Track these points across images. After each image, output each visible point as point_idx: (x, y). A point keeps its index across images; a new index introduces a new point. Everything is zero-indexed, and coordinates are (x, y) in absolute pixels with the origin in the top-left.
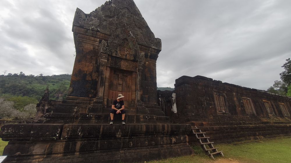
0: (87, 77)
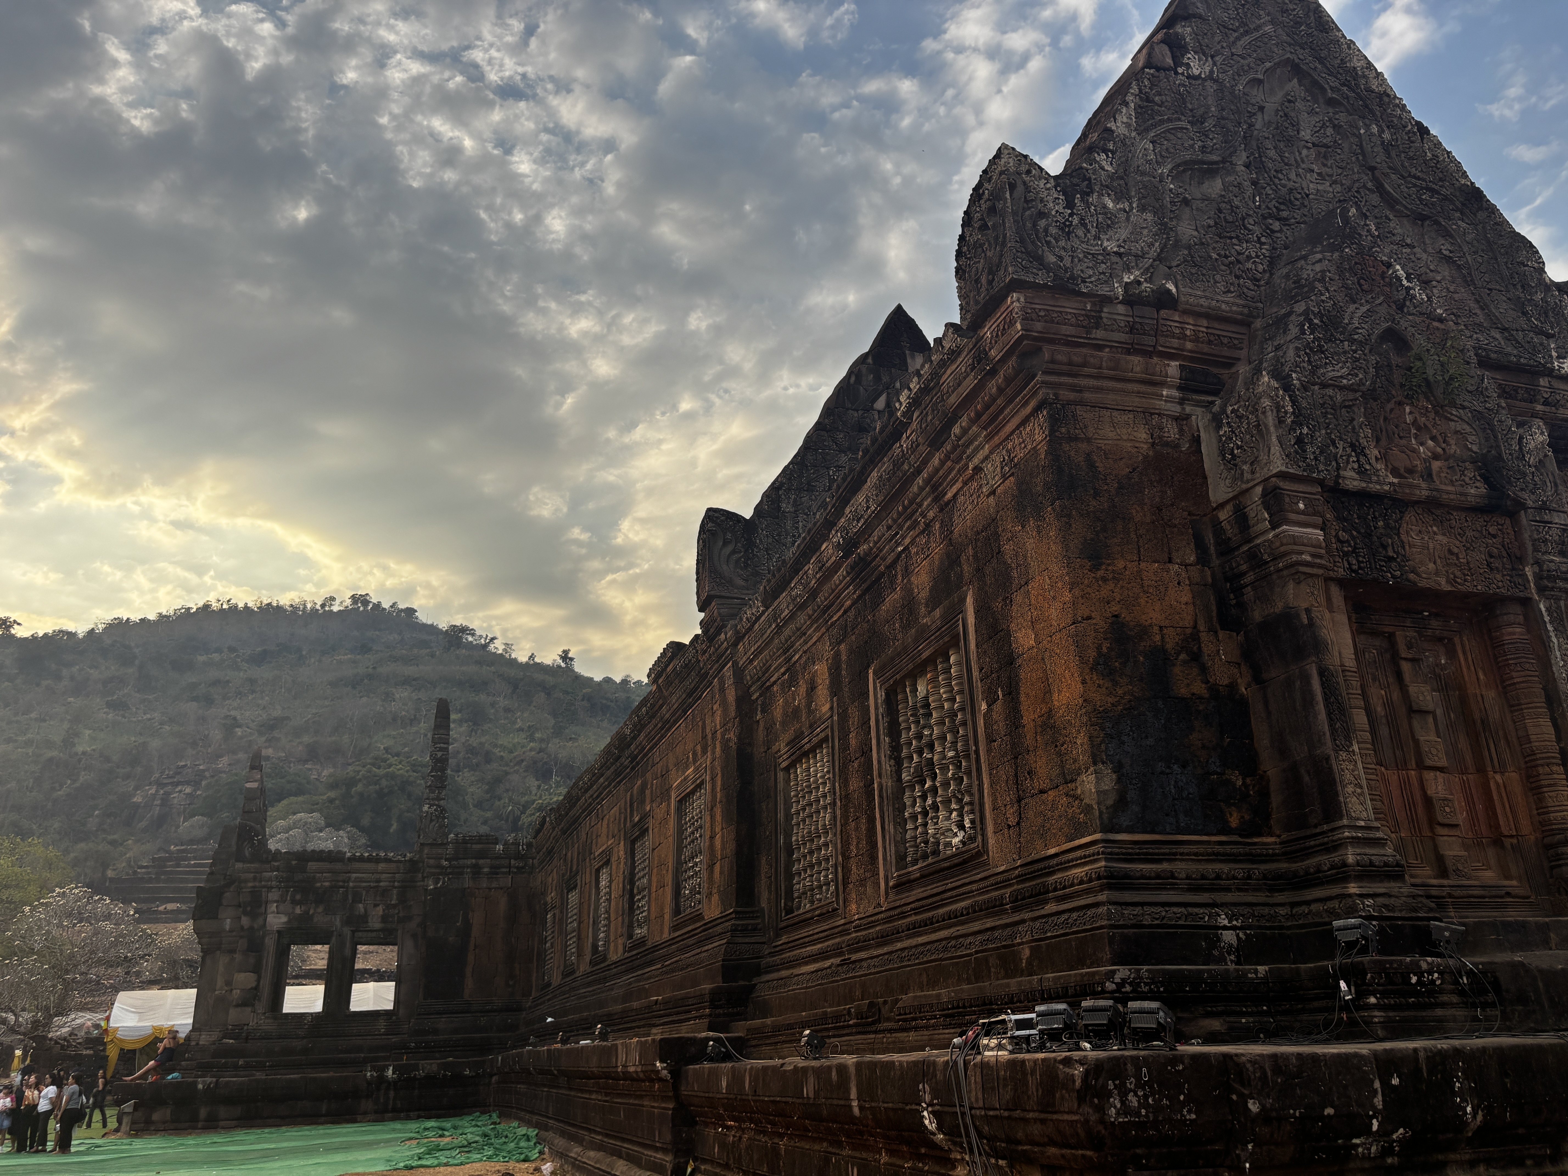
0: (1177, 670)
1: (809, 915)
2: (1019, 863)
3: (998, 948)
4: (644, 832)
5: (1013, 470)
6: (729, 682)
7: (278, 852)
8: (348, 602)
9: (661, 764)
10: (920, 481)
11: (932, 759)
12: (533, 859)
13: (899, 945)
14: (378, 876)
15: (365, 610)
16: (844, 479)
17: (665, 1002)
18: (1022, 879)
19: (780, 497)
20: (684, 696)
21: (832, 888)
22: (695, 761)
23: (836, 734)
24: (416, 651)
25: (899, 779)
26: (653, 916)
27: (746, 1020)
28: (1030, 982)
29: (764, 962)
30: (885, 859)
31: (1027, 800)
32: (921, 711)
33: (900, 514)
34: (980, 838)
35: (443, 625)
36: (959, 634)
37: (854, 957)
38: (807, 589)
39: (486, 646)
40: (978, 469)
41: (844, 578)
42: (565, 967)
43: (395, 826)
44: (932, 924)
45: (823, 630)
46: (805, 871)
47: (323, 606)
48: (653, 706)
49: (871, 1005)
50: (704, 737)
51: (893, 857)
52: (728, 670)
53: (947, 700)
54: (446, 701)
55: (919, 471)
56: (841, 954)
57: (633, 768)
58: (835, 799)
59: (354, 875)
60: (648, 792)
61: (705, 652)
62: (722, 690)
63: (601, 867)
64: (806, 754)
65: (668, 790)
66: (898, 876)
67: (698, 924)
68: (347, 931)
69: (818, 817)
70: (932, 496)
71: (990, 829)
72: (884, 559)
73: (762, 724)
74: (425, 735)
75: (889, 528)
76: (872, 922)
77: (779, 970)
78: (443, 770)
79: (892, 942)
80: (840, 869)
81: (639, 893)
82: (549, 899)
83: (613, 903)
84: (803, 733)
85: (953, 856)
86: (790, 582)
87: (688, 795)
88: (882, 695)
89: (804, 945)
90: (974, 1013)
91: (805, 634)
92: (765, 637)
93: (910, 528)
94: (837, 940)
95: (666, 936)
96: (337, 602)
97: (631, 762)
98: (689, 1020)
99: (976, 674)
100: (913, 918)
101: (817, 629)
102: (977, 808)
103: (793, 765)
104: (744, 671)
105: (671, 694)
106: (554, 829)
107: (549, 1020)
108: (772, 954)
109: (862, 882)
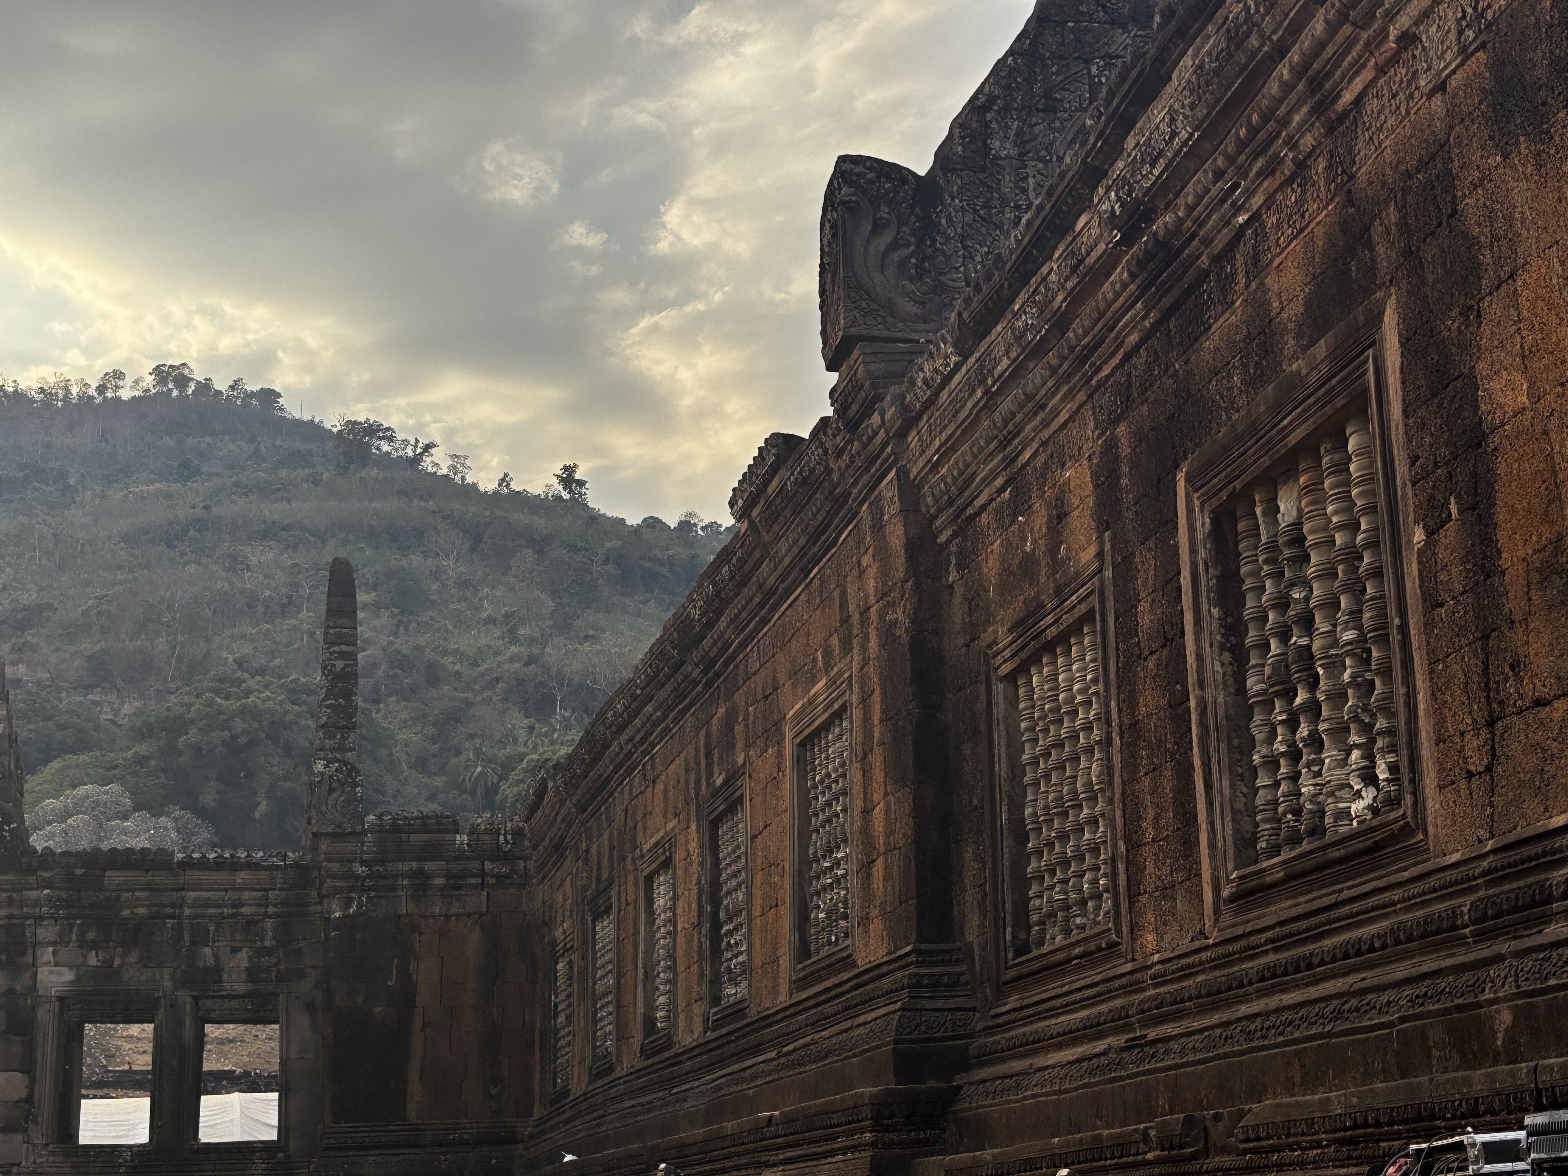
1: (1061, 956)
2: (1490, 845)
3: (1447, 1011)
4: (735, 804)
5: (1483, 37)
6: (891, 509)
7: (48, 851)
8: (149, 380)
9: (762, 674)
10: (1284, 70)
11: (1309, 647)
12: (526, 859)
13: (1244, 1010)
14: (236, 895)
15: (183, 397)
16: (1123, 77)
17: (788, 1120)
18: (1495, 877)
19: (987, 125)
20: (802, 541)
21: (1107, 903)
22: (828, 666)
23: (1110, 604)
24: (283, 473)
25: (1241, 689)
26: (758, 961)
27: (944, 1153)
28: (1513, 1074)
29: (975, 1044)
30: (1212, 846)
31: (1507, 721)
32: (1287, 552)
33: (1242, 145)
34: (1408, 799)
35: (333, 422)
36: (1366, 390)
37: (1152, 1034)
38: (1047, 314)
39: (416, 460)
40: (1408, 39)
41: (1125, 286)
42: (595, 1059)
43: (263, 807)
44: (1310, 967)
45: (1081, 396)
46: (1052, 872)
47: (101, 389)
48: (742, 561)
49: (1189, 1121)
50: (845, 620)
51: (1230, 841)
52: (888, 489)
53: (1340, 527)
54: (346, 563)
55: (1281, 51)
56: (1127, 1028)
57: (709, 684)
58: (1109, 733)
59: (192, 894)
60: (739, 729)
61: (840, 452)
62: (878, 527)
63: (656, 872)
64: (1049, 648)
65: (778, 725)
66: (1241, 878)
67: (846, 976)
68: (184, 997)
69: (1076, 769)
70: (1310, 102)
71: (1430, 782)
72: (1207, 242)
73: (959, 590)
74: (312, 634)
75: (1219, 175)
76: (1189, 966)
77: (1003, 1060)
78: (348, 694)
79: (1228, 1004)
80: (1121, 867)
81: (730, 919)
82: (558, 934)
83: (681, 939)
84: (1042, 605)
85: (1354, 836)
86: (1012, 301)
87: (816, 734)
88: (1204, 523)
89: (1054, 1013)
90: (1397, 1136)
91: (1043, 407)
92: (961, 416)
93: (1263, 174)
94: (1118, 1002)
95: (783, 999)
96: (128, 381)
97: (705, 672)
98: (833, 1153)
99: (1402, 469)
100: (1271, 958)
101: (1069, 396)
102: (1403, 739)
103: (1022, 670)
104: (920, 486)
105: (778, 538)
106: (562, 802)
107: (569, 1158)
108: (989, 1030)
109: (1167, 891)
